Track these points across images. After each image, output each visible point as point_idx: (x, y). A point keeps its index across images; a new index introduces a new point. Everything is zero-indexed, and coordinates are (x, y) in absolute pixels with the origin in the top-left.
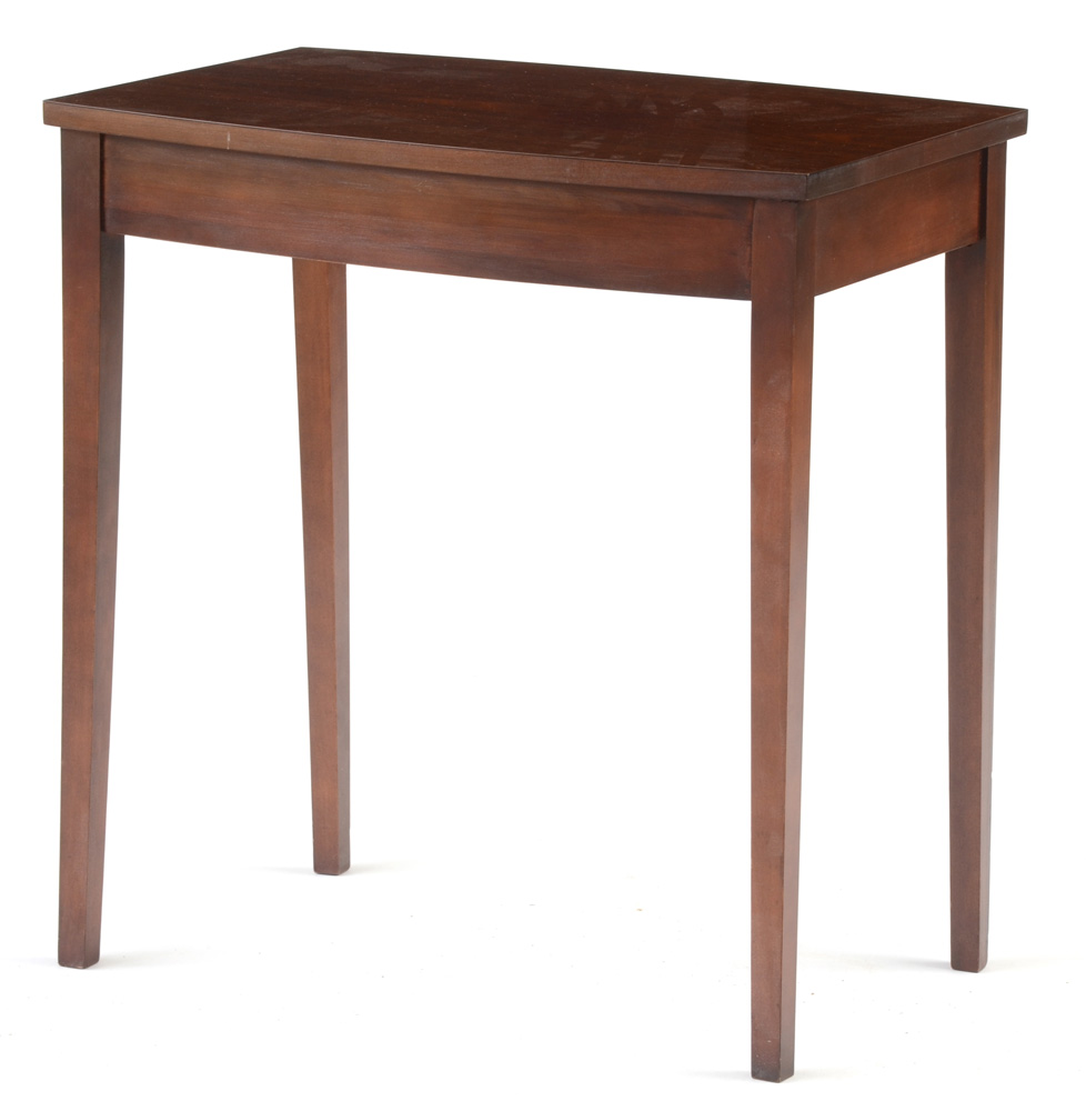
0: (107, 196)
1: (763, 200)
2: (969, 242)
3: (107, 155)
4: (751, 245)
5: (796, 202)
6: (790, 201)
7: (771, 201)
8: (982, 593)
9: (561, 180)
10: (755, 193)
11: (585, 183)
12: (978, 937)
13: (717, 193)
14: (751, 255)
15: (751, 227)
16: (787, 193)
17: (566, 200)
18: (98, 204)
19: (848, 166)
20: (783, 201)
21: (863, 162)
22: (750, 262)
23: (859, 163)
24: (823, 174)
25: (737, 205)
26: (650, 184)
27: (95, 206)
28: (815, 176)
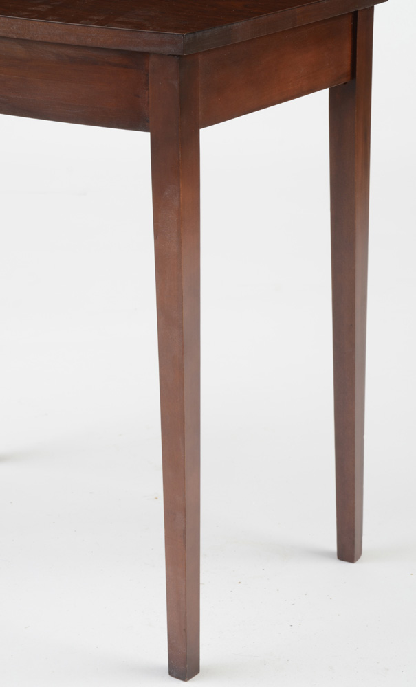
1: (154, 54)
2: (344, 80)
4: (148, 89)
5: (178, 56)
6: (174, 56)
7: (161, 55)
9: (10, 35)
10: (147, 49)
11: (27, 38)
12: (354, 541)
13: (120, 48)
14: (148, 97)
15: (147, 75)
16: (170, 49)
17: (19, 51)
19: (224, 27)
20: (169, 55)
21: (239, 25)
22: (149, 102)
23: (235, 25)
24: (199, 34)
25: (137, 59)
26: (73, 40)
28: (192, 36)
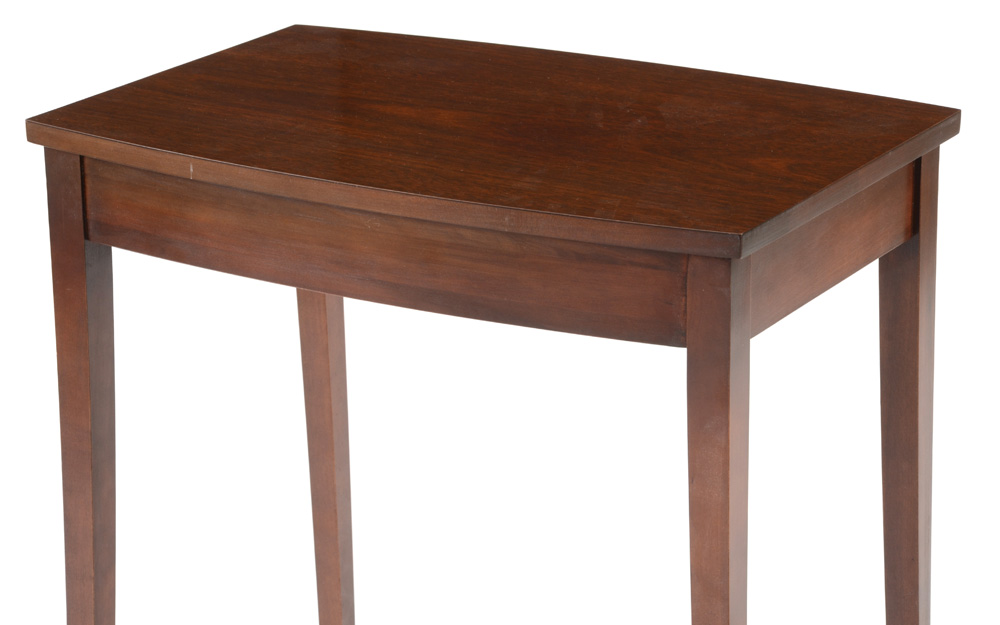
0: (89, 209)
1: (697, 256)
2: (902, 240)
3: (87, 171)
4: (686, 296)
6: (723, 259)
7: (705, 257)
8: (917, 554)
9: (500, 228)
10: (690, 250)
11: (523, 232)
14: (686, 305)
15: (685, 278)
18: (81, 216)
20: (717, 259)
22: (685, 312)
24: (757, 231)
25: (674, 261)
27: (78, 216)
28: (749, 234)
